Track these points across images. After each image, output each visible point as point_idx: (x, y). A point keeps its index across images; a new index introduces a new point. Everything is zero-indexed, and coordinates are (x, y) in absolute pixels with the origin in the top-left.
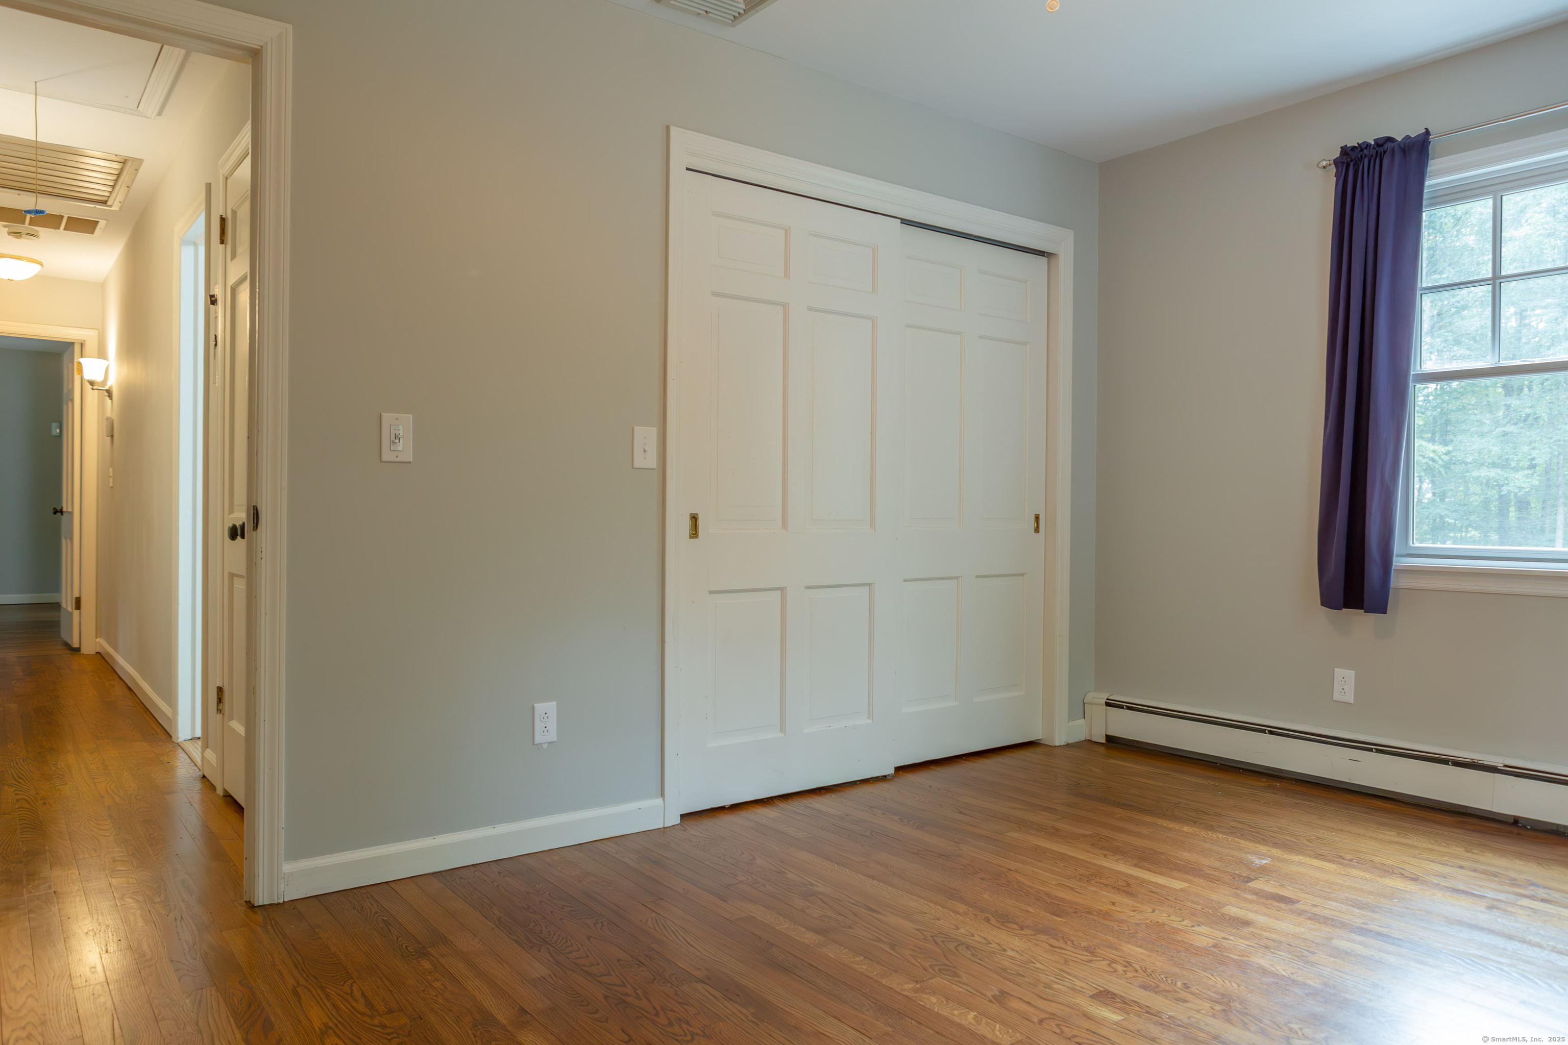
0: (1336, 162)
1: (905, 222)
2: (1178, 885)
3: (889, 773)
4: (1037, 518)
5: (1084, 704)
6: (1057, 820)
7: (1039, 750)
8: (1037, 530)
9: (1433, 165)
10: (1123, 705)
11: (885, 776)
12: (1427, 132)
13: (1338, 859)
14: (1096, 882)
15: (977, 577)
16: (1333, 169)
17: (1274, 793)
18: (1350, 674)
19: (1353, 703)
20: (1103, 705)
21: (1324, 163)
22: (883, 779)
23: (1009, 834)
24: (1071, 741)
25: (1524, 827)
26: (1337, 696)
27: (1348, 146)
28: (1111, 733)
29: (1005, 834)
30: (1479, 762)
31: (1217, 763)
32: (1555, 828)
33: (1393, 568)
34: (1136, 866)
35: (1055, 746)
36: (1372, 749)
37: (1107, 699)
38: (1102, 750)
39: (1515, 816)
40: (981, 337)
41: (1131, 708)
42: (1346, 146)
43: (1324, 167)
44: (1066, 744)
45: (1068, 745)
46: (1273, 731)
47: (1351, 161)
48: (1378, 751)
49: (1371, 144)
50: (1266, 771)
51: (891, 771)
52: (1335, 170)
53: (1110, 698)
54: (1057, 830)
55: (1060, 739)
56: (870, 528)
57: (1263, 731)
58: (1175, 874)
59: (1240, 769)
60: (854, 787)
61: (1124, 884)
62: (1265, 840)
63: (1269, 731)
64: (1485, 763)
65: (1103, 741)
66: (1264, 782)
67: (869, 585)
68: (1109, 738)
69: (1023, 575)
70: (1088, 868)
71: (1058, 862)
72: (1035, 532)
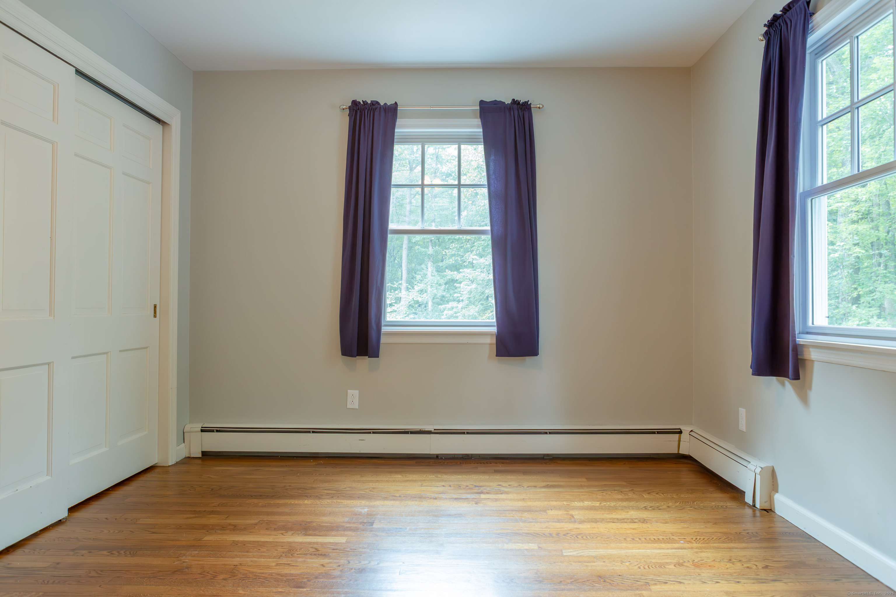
0: (350, 107)
1: (79, 72)
2: (343, 540)
3: (64, 517)
4: (155, 307)
5: (184, 433)
6: (226, 518)
7: (157, 470)
8: (155, 316)
9: (399, 122)
10: (214, 430)
11: (60, 520)
12: (396, 103)
13: (394, 498)
14: (298, 555)
15: (121, 351)
16: (348, 111)
17: (325, 468)
18: (356, 393)
19: (358, 408)
20: (200, 432)
21: (344, 107)
22: (60, 523)
23: (205, 539)
24: (178, 460)
25: (442, 458)
26: (349, 406)
27: (357, 101)
28: (203, 450)
29: (203, 540)
30: (423, 430)
31: (278, 456)
32: (461, 456)
33: (382, 333)
34: (306, 535)
35: (169, 466)
36: (371, 432)
37: (202, 427)
38: (199, 462)
39: (436, 454)
40: (124, 174)
41: (219, 430)
42: (356, 100)
43: (344, 109)
44: (175, 463)
45: (177, 463)
46: (315, 431)
47: (358, 109)
48: (374, 433)
49: (367, 103)
50: (309, 455)
51: (65, 514)
52: (348, 112)
53: (203, 426)
54: (235, 526)
55: (172, 461)
56: (50, 316)
57: (309, 432)
58: (334, 533)
59: (294, 457)
60: (38, 537)
61: (314, 550)
62: (351, 497)
63: (312, 431)
64: (426, 430)
65: (200, 456)
66: (312, 463)
67: (49, 364)
68: (204, 453)
69: (146, 348)
70: (282, 546)
71: (260, 549)
72: (154, 317)
